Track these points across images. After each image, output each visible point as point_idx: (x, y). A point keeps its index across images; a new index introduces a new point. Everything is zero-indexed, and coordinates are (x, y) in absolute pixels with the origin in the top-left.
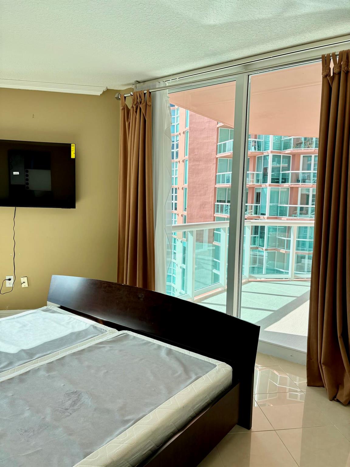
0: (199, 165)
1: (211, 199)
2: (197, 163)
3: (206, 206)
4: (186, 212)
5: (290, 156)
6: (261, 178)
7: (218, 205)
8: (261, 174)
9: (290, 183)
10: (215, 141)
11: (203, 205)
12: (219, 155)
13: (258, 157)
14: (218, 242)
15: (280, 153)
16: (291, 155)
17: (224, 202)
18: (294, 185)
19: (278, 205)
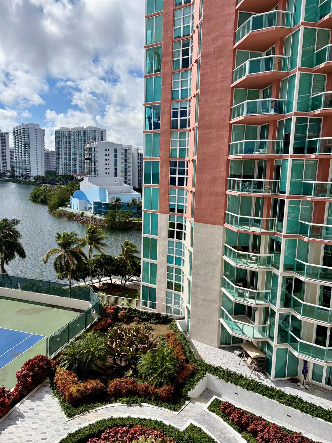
0: (210, 133)
1: (223, 173)
2: (208, 131)
3: (217, 182)
4: (194, 188)
5: (320, 119)
6: (281, 147)
7: (230, 180)
8: (282, 142)
9: (317, 154)
10: (229, 103)
11: (213, 180)
12: (233, 121)
13: (279, 121)
14: (228, 224)
15: (306, 115)
16: (322, 118)
17: (239, 177)
18: (324, 155)
19: (302, 182)
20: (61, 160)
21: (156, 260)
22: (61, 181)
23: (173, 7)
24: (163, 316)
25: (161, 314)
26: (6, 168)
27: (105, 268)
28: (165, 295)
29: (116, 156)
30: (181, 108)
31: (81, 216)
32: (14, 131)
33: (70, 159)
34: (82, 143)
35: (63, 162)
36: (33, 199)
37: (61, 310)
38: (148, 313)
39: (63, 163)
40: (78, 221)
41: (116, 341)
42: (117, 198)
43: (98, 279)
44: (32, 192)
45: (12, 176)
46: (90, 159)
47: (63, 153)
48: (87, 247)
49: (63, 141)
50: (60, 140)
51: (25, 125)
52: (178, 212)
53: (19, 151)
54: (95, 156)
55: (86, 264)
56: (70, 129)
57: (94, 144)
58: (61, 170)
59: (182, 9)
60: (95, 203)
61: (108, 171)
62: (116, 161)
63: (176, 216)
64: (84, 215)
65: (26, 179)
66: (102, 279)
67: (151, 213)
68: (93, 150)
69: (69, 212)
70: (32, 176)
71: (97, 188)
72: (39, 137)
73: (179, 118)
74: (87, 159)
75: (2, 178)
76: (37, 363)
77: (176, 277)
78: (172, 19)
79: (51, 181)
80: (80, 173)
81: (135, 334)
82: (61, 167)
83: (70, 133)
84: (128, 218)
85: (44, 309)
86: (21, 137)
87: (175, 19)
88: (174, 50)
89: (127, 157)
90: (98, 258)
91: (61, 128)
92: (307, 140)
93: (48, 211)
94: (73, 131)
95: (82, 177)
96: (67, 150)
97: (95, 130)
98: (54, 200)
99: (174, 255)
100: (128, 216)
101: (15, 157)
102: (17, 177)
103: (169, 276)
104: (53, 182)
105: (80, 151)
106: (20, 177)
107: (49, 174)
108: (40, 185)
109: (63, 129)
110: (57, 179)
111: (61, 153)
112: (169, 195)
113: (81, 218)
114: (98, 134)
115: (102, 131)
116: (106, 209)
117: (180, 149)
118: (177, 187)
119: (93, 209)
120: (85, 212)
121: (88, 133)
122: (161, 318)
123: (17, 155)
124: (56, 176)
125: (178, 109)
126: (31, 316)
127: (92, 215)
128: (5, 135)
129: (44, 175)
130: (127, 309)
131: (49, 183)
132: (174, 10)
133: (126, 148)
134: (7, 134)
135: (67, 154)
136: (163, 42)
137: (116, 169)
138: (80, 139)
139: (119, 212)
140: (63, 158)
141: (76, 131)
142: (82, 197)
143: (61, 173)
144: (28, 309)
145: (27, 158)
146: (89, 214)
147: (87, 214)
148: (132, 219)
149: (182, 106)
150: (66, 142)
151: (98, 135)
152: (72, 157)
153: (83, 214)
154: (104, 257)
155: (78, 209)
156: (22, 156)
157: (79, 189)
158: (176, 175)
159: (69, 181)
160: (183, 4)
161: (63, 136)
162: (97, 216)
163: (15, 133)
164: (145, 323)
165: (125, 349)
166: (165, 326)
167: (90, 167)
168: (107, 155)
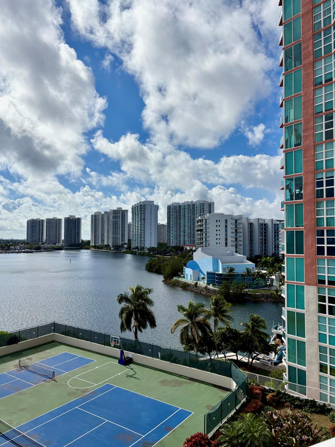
20: (172, 232)
21: (305, 338)
22: (172, 252)
23: (313, 87)
24: (319, 404)
25: (316, 402)
26: (124, 241)
27: (231, 343)
28: (318, 380)
29: (226, 227)
30: (326, 178)
31: (195, 286)
32: (133, 208)
33: (180, 231)
34: (191, 216)
35: (174, 233)
36: (148, 270)
37: (202, 385)
38: (301, 399)
39: (174, 235)
40: (192, 291)
41: (275, 427)
42: (230, 267)
43: (223, 354)
44: (148, 262)
45: (129, 248)
46: (201, 230)
47: (174, 226)
48: (213, 318)
49: (174, 215)
50: (172, 214)
51: (142, 203)
52: (329, 284)
53: (135, 225)
54: (206, 227)
55: (211, 337)
56: (181, 203)
57: (205, 216)
58: (172, 241)
59: (323, 88)
60: (208, 273)
61: (218, 241)
62: (226, 231)
63: (327, 289)
64: (198, 285)
65: (141, 250)
66: (228, 355)
67: (295, 285)
68: (204, 221)
69: (183, 282)
70: (146, 248)
71: (210, 258)
72: (153, 213)
73: (324, 188)
74: (198, 231)
75: (120, 250)
76: (199, 440)
77: (332, 359)
78: (312, 98)
79: (163, 252)
80: (189, 244)
81: (294, 422)
82: (172, 238)
83: (180, 207)
84: (243, 289)
85: (185, 382)
86: (138, 213)
87: (315, 97)
88: (315, 125)
89: (238, 227)
90: (223, 331)
91: (172, 203)
93: (163, 281)
94: (183, 206)
95: (191, 248)
96: (177, 223)
97: (203, 204)
98: (168, 270)
99: (327, 333)
100: (244, 288)
101: (132, 231)
102: (133, 248)
103: (321, 358)
104: (165, 253)
105: (189, 223)
106: (135, 249)
107: (161, 245)
108: (153, 255)
109: (175, 204)
110: (168, 250)
111: (172, 226)
112: (317, 266)
113: (195, 289)
114: (206, 206)
115: (210, 204)
116: (220, 279)
117: (327, 218)
118: (326, 257)
119: (206, 280)
120: (199, 282)
121: (197, 206)
122: (317, 407)
123: (134, 229)
124: (168, 247)
125: (323, 178)
126: (174, 388)
127: (205, 285)
128: (125, 212)
129: (156, 246)
130: (276, 392)
131: (161, 254)
132: (314, 90)
133: (237, 219)
134: (127, 211)
135: (177, 226)
136: (303, 119)
137: (226, 239)
138: (189, 212)
139: (234, 283)
140: (174, 230)
141: (186, 205)
142: (196, 267)
143: (172, 245)
144: (170, 381)
145: (142, 232)
146: (203, 284)
147: (200, 284)
148: (247, 290)
149: (328, 176)
150: (177, 215)
151: (206, 208)
152: (182, 229)
153: (196, 284)
154: (230, 330)
155: (191, 279)
156: (138, 230)
157: (193, 259)
158: (324, 244)
159: (179, 252)
160: (323, 83)
161: (174, 210)
162: (211, 287)
163: (133, 210)
164: (299, 410)
165: (288, 439)
166: (324, 417)
167: (201, 238)
168: (218, 226)
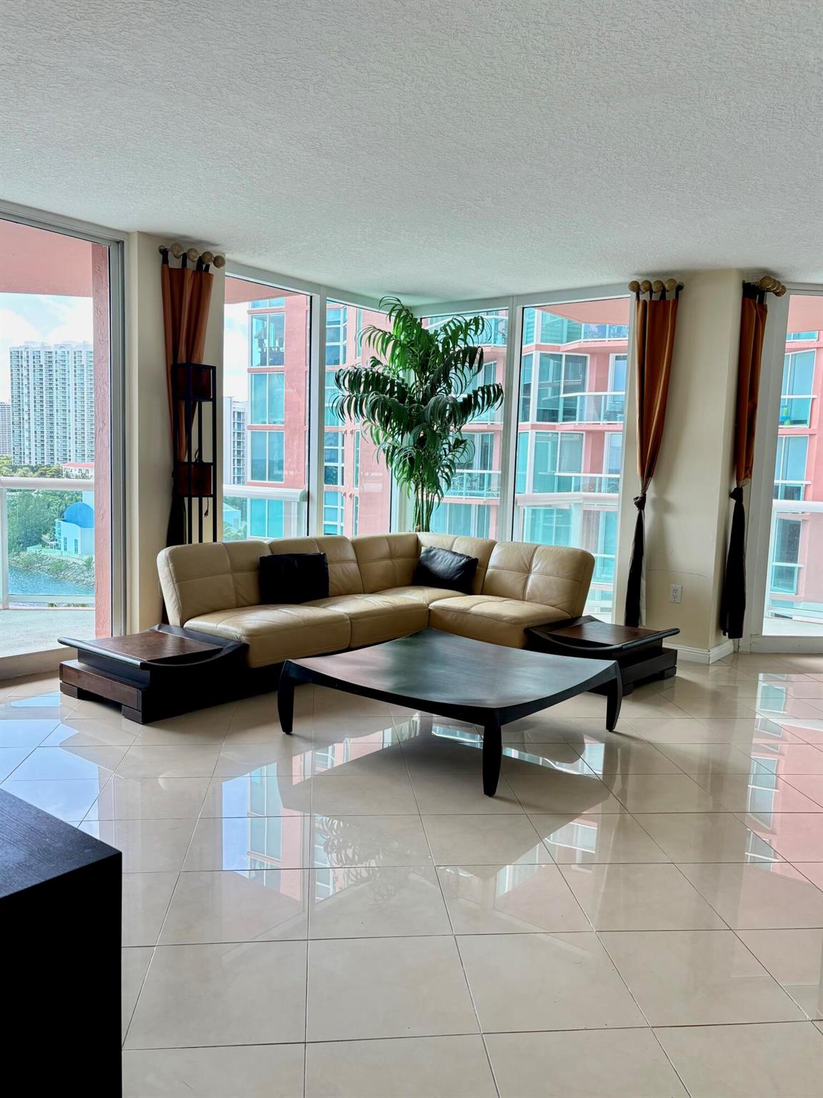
5: (585, 356)
15: (559, 349)
16: (588, 355)
19: (555, 474)
20: (26, 426)
31: (85, 568)
33: (52, 424)
34: (82, 384)
35: (33, 430)
39: (32, 434)
40: (78, 581)
47: (32, 408)
49: (31, 377)
50: (25, 373)
56: (52, 344)
58: (27, 452)
69: (53, 559)
80: (79, 460)
82: (27, 443)
83: (50, 357)
92: (562, 395)
94: (59, 352)
95: (84, 472)
96: (42, 401)
105: (79, 403)
109: (33, 346)
111: (26, 408)
113: (86, 575)
124: (15, 469)
135: (42, 410)
140: (32, 421)
142: (88, 520)
143: (27, 461)
150: (41, 379)
152: (58, 418)
153: (90, 562)
155: (76, 550)
157: (81, 500)
161: (31, 364)
